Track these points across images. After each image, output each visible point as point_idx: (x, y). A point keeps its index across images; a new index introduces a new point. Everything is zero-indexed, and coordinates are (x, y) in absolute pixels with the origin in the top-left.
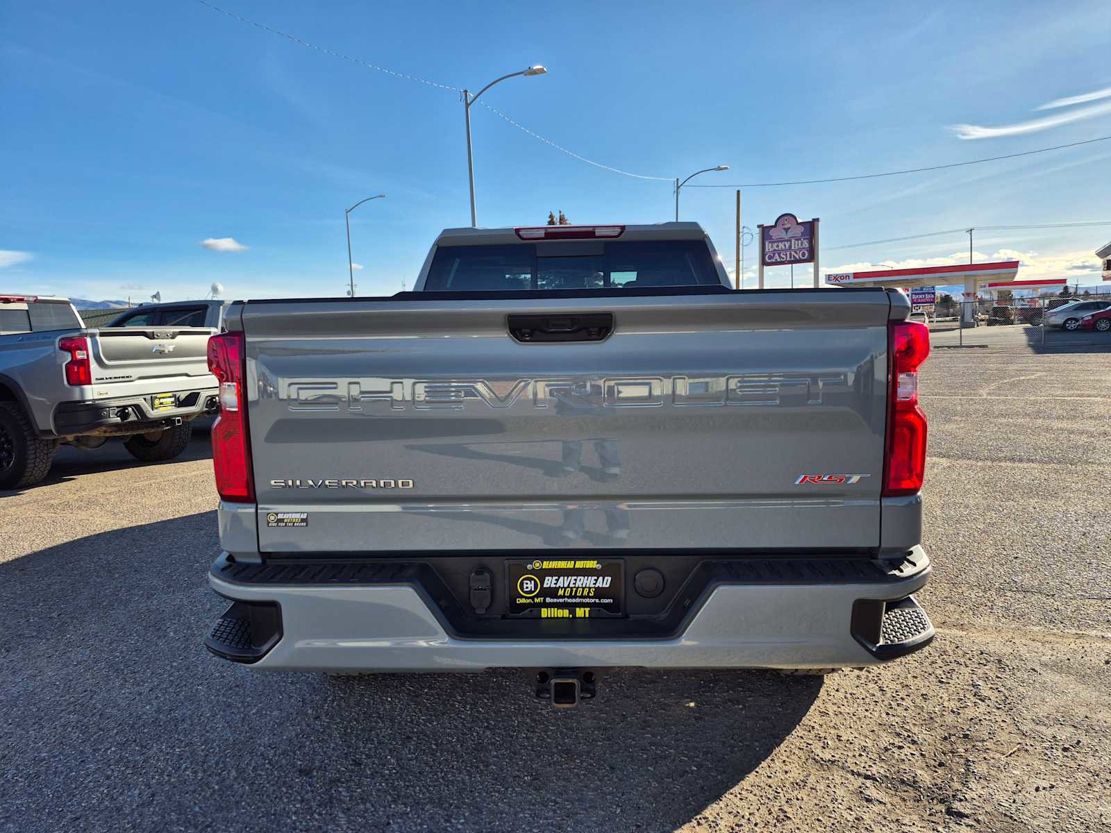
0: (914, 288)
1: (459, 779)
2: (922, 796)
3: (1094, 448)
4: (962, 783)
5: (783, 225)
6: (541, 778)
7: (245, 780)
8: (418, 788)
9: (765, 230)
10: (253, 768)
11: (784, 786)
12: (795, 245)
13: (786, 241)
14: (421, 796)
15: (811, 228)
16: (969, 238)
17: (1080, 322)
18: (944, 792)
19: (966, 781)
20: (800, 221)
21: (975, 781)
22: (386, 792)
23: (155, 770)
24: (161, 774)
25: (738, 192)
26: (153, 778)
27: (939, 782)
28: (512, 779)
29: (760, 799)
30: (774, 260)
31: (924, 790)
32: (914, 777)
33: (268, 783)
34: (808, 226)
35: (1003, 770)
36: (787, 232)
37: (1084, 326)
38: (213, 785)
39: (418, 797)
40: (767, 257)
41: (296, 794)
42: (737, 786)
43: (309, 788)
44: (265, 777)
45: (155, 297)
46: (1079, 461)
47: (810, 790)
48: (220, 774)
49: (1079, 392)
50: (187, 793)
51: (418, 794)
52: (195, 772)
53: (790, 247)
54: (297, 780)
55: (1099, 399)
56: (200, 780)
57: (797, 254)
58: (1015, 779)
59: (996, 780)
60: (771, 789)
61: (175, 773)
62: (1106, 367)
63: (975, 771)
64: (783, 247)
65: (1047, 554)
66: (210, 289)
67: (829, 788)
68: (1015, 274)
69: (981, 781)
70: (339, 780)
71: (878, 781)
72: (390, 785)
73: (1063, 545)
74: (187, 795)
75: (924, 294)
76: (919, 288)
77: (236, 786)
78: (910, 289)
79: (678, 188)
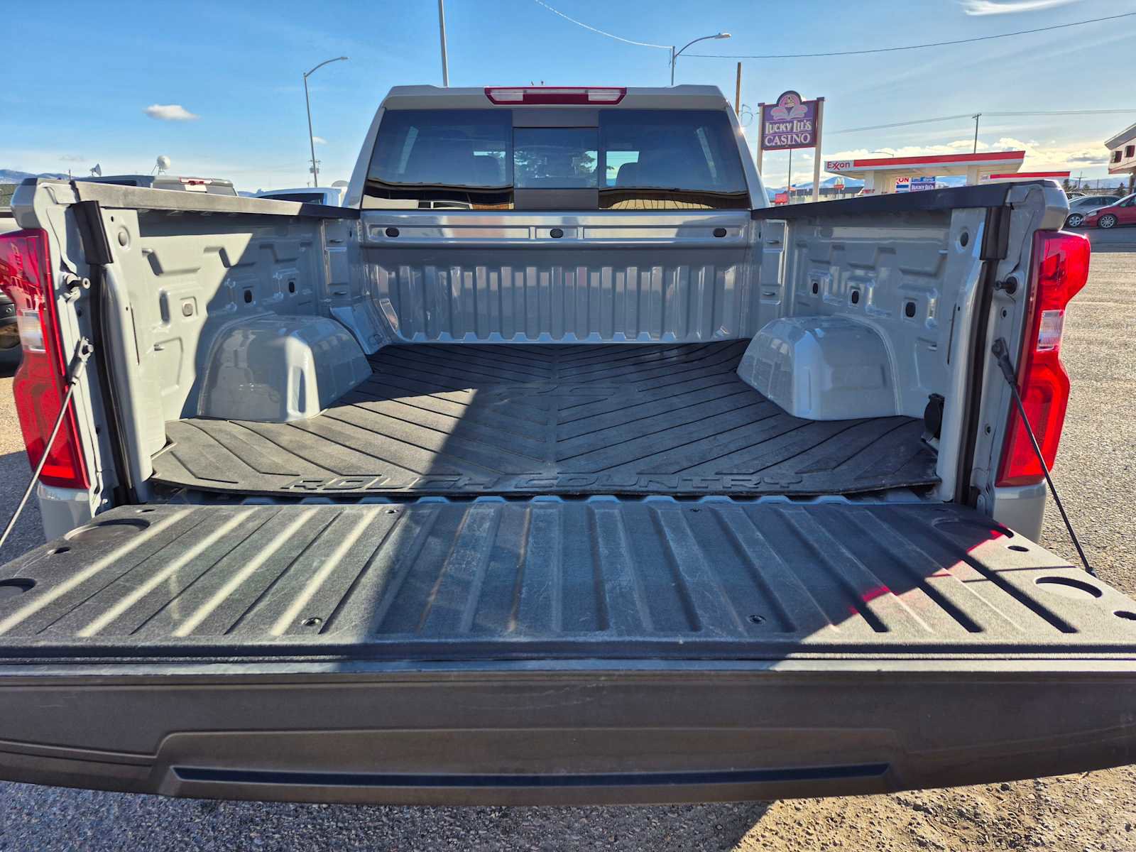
0: (914, 178)
1: (408, 816)
2: (986, 836)
3: (1118, 362)
4: (1035, 817)
5: (785, 104)
6: (513, 815)
7: (128, 820)
8: (353, 832)
9: (766, 110)
10: (142, 802)
11: (817, 823)
12: (797, 127)
13: (787, 122)
14: (357, 844)
15: (815, 108)
16: (976, 124)
17: (1084, 219)
18: (1014, 830)
19: (1039, 815)
20: (803, 99)
21: (1050, 814)
22: (311, 838)
23: (13, 805)
24: (20, 813)
25: (739, 64)
26: (8, 818)
27: (1005, 814)
28: (475, 816)
29: (788, 844)
30: (774, 144)
31: (989, 826)
32: (974, 808)
33: (159, 825)
34: (812, 106)
35: (1082, 798)
36: (789, 112)
37: (1088, 222)
38: (86, 830)
39: (353, 845)
40: (766, 140)
41: (193, 843)
42: (758, 824)
43: (212, 833)
44: (156, 815)
45: (94, 170)
46: (1104, 377)
47: (848, 829)
48: (97, 811)
49: (1090, 296)
50: (48, 843)
51: (352, 842)
52: (64, 809)
53: (792, 128)
54: (197, 820)
55: (1111, 304)
56: (70, 821)
57: (798, 137)
58: (1099, 812)
59: (1075, 813)
60: (801, 829)
61: (38, 808)
62: (1114, 268)
63: (1049, 798)
64: (784, 129)
65: (1089, 493)
66: (155, 162)
67: (872, 826)
68: (1020, 164)
69: (1058, 814)
70: (252, 821)
71: (931, 813)
72: (318, 827)
73: (1106, 482)
74: (49, 846)
75: (924, 184)
76: (919, 178)
77: (116, 831)
78: (910, 179)
79: (674, 57)
